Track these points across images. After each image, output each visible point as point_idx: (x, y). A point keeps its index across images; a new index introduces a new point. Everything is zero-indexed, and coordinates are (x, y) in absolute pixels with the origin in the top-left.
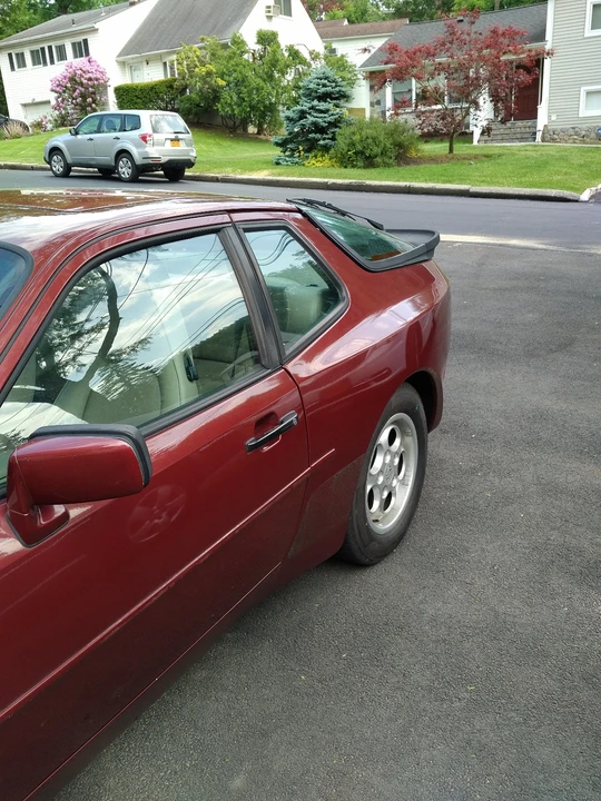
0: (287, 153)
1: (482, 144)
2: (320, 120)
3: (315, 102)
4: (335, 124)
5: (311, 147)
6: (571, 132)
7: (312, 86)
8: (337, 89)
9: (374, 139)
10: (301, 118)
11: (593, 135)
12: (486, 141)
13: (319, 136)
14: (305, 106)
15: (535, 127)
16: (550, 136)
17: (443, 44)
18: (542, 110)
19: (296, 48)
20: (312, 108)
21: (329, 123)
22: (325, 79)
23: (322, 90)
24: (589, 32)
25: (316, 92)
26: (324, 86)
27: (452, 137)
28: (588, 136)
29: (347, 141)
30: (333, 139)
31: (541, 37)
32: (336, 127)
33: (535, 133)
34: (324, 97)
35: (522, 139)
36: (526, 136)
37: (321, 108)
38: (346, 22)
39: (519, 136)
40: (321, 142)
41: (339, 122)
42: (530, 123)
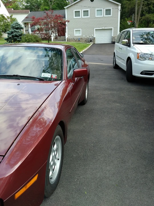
0: (8, 42)
1: (54, 41)
2: (17, 34)
3: (15, 30)
4: (21, 35)
5: (15, 40)
6: (73, 39)
7: (14, 26)
8: (20, 27)
9: (31, 39)
10: (12, 33)
11: (78, 40)
12: (55, 41)
13: (17, 38)
14: (13, 31)
15: (65, 38)
16: (69, 40)
17: (45, 17)
18: (66, 34)
19: (3, 15)
20: (14, 31)
21: (19, 35)
22: (17, 24)
23: (17, 27)
24: (74, 17)
25: (15, 27)
26: (17, 26)
27: (49, 40)
28: (76, 40)
29: (25, 39)
30: (21, 39)
31: (65, 17)
32: (21, 36)
33: (65, 39)
34: (17, 29)
35: (63, 41)
36: (63, 40)
37: (17, 31)
38: (13, 9)
39: (62, 40)
40: (18, 39)
41: (22, 35)
42: (64, 37)
